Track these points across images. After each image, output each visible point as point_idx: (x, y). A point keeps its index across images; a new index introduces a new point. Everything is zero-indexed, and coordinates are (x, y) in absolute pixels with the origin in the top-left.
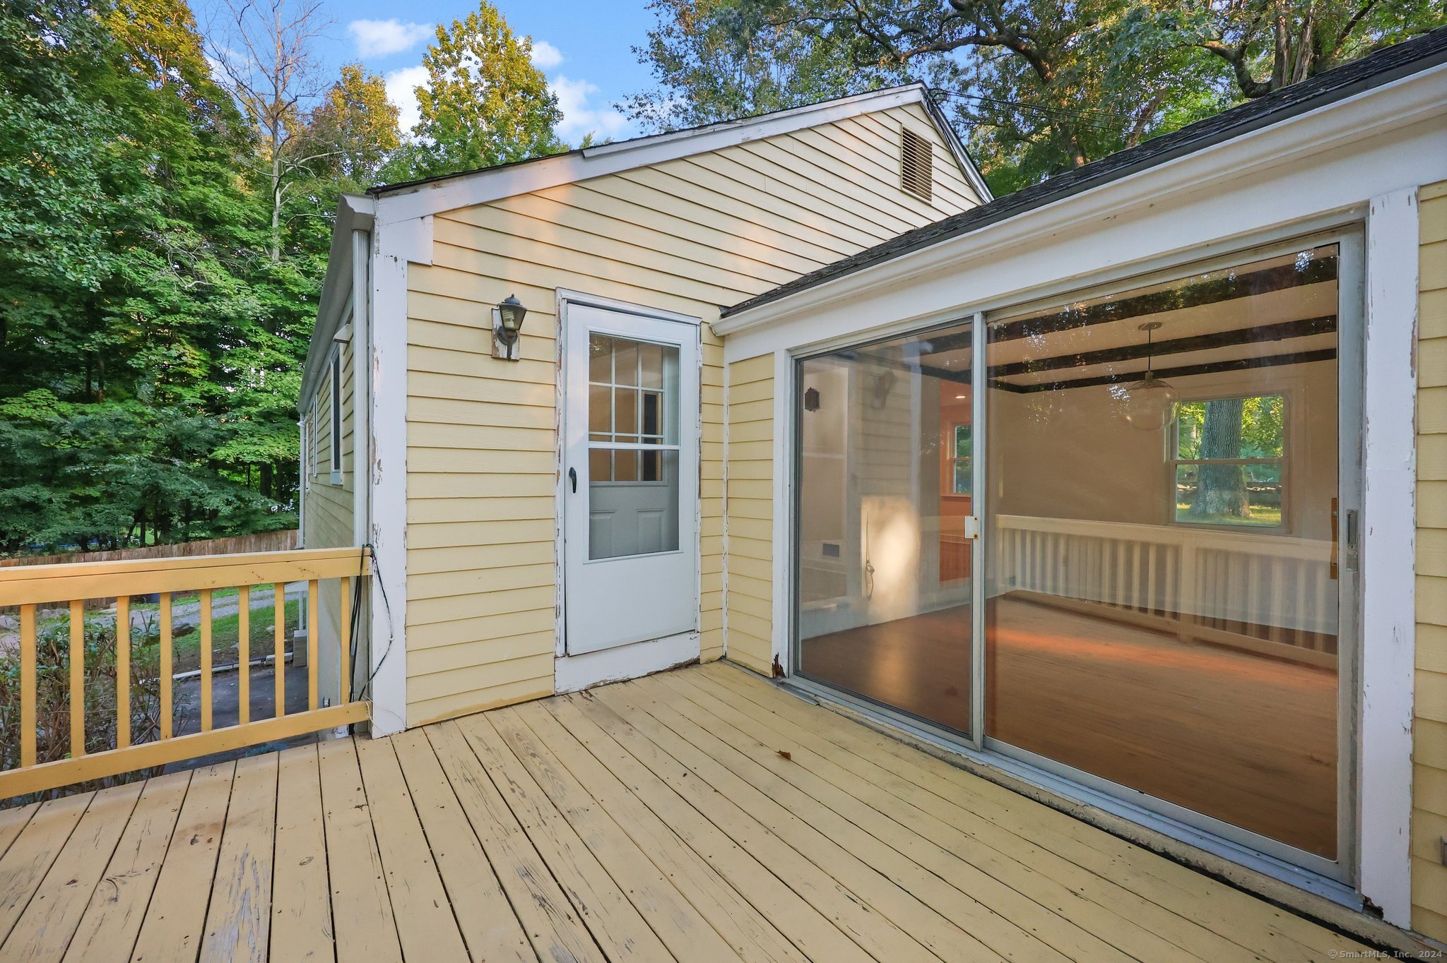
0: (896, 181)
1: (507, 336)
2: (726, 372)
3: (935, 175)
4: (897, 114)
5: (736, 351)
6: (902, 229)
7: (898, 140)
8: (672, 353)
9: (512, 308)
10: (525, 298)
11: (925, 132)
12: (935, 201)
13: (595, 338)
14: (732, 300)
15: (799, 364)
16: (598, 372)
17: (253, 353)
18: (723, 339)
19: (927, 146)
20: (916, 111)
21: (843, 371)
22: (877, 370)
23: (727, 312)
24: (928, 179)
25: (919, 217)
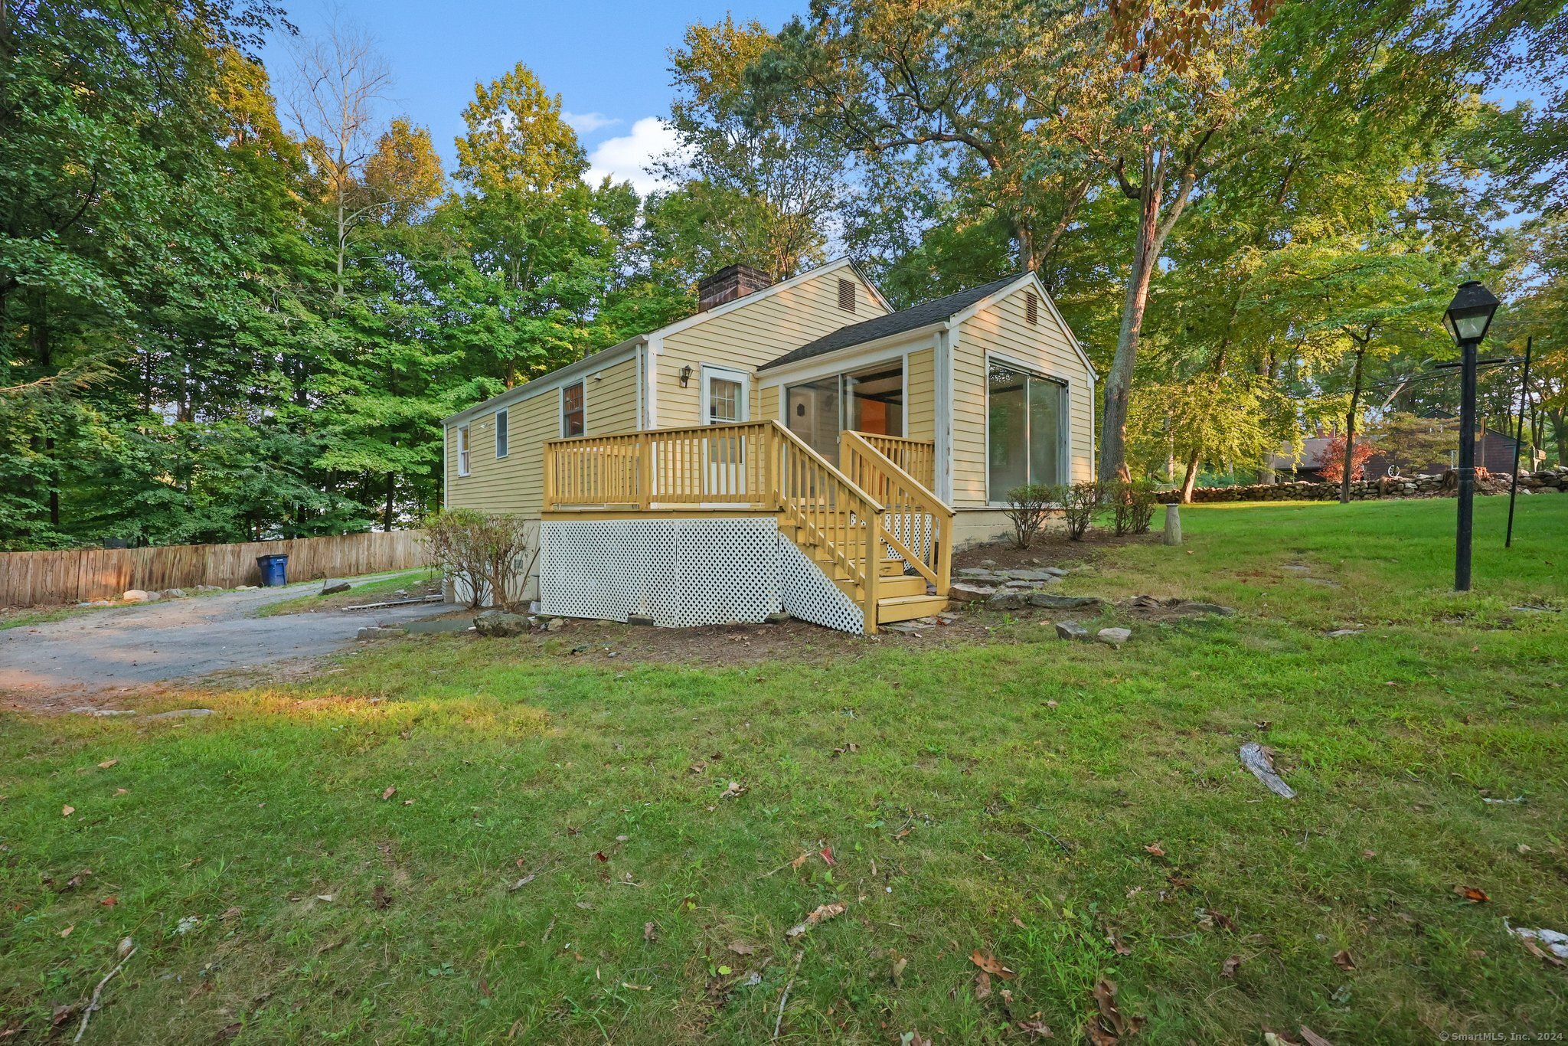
0: (836, 305)
1: (685, 379)
2: (760, 395)
3: (857, 298)
4: (838, 273)
5: (763, 385)
6: (840, 326)
7: (837, 285)
8: (738, 385)
9: (687, 369)
10: (692, 366)
11: (851, 278)
12: (857, 311)
13: (713, 381)
14: (761, 363)
15: (789, 390)
16: (713, 391)
17: (330, 379)
18: (758, 380)
19: (853, 285)
20: (847, 269)
21: (812, 394)
22: (828, 393)
23: (760, 369)
24: (853, 300)
25: (849, 320)
